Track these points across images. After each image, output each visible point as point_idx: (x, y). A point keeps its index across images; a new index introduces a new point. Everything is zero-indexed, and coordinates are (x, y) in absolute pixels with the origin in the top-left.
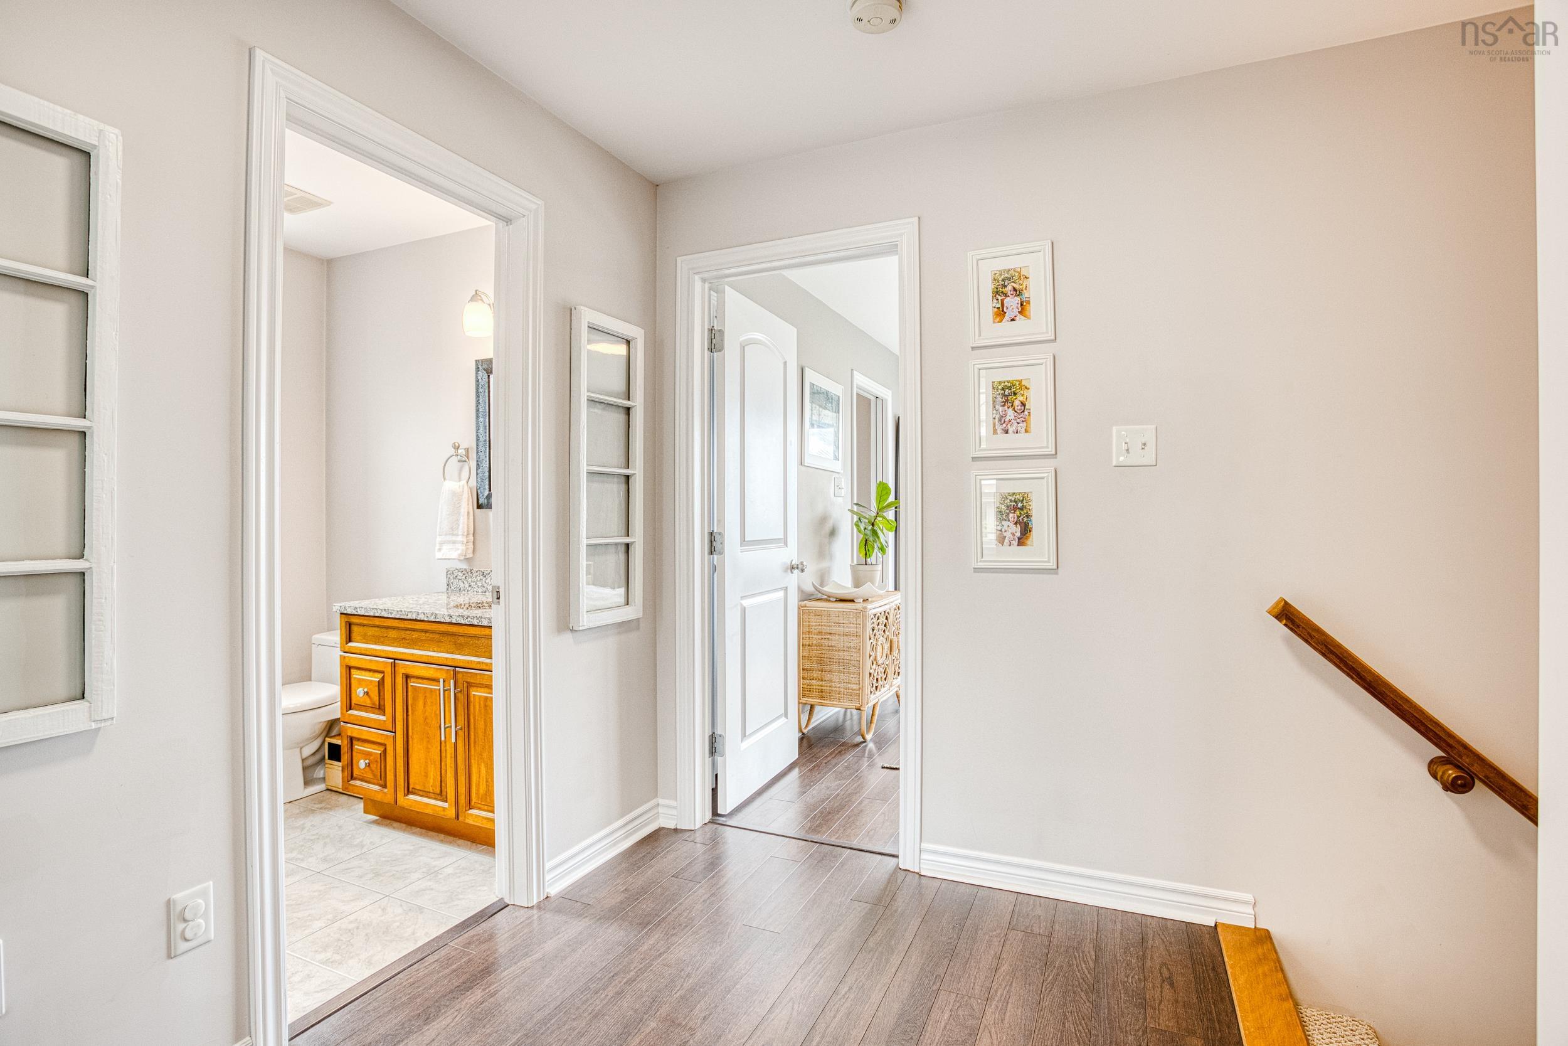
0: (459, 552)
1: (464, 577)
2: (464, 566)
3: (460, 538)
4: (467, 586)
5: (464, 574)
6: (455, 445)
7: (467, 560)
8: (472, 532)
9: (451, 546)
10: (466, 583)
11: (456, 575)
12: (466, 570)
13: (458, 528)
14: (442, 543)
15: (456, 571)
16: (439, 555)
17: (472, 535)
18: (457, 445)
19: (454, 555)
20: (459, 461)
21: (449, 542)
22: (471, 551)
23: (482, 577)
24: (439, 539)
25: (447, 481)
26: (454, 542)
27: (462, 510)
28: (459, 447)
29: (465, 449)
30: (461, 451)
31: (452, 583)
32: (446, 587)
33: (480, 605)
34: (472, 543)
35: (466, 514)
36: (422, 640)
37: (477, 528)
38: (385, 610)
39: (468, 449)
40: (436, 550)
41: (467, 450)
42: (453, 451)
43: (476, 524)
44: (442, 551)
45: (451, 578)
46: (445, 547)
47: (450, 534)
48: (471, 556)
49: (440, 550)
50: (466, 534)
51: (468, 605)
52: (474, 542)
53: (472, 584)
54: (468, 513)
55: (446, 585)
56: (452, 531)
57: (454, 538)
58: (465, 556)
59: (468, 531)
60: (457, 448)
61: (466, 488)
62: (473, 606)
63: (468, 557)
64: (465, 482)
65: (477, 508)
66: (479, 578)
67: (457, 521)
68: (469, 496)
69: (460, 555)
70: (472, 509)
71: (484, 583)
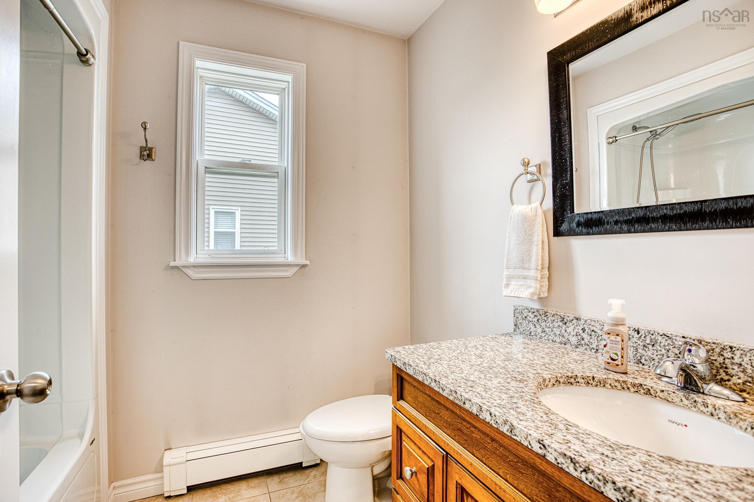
0: (531, 290)
1: (536, 319)
2: (536, 306)
3: (532, 273)
4: (539, 330)
5: (535, 316)
6: (524, 162)
7: (540, 299)
8: (547, 265)
9: (521, 282)
10: (538, 327)
11: (525, 315)
12: (538, 311)
13: (530, 260)
14: (510, 278)
15: (526, 310)
16: (506, 292)
17: (547, 269)
18: (526, 160)
19: (526, 293)
20: (529, 182)
21: (519, 277)
22: (546, 288)
23: (561, 324)
24: (506, 273)
25: (515, 205)
26: (525, 278)
27: (535, 238)
28: (528, 164)
29: (536, 166)
30: (532, 169)
31: (521, 323)
32: (513, 327)
33: (572, 380)
34: (547, 280)
35: (541, 242)
36: (485, 448)
37: (553, 260)
38: (435, 381)
39: (540, 165)
40: (503, 286)
41: (539, 167)
42: (522, 169)
43: (552, 254)
44: (511, 287)
45: (520, 318)
46: (514, 283)
47: (519, 268)
48: (546, 295)
49: (507, 285)
50: (540, 267)
51: (554, 380)
52: (549, 278)
53: (547, 329)
54: (543, 242)
55: (513, 324)
56: (523, 264)
57: (525, 273)
58: (539, 294)
59: (542, 264)
60: (526, 164)
61: (540, 212)
62: (561, 380)
63: (542, 296)
64: (538, 203)
65: (554, 236)
66: (556, 325)
67: (530, 251)
68: (543, 221)
69: (533, 294)
70: (547, 238)
71: (563, 331)
